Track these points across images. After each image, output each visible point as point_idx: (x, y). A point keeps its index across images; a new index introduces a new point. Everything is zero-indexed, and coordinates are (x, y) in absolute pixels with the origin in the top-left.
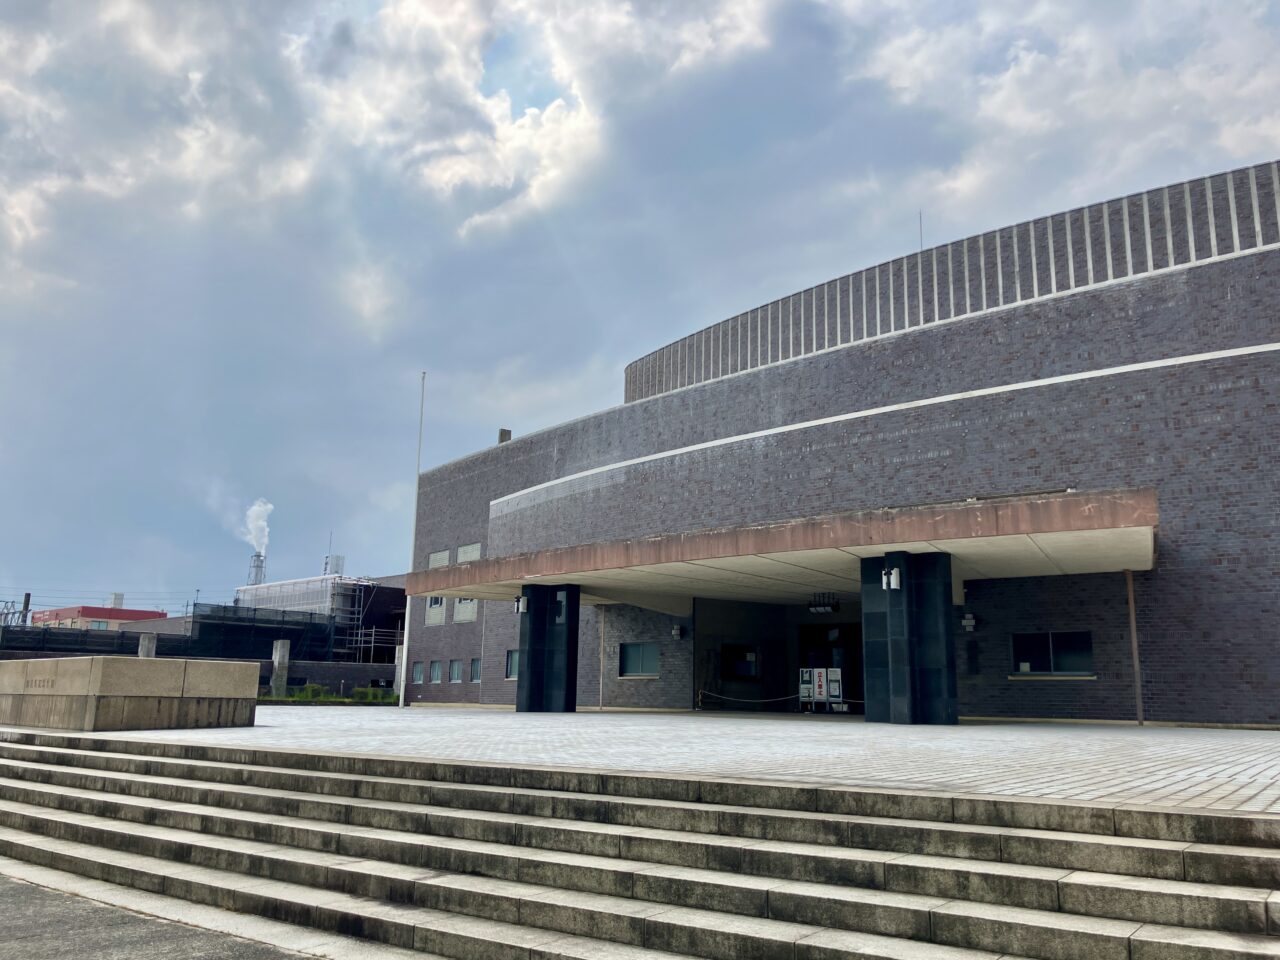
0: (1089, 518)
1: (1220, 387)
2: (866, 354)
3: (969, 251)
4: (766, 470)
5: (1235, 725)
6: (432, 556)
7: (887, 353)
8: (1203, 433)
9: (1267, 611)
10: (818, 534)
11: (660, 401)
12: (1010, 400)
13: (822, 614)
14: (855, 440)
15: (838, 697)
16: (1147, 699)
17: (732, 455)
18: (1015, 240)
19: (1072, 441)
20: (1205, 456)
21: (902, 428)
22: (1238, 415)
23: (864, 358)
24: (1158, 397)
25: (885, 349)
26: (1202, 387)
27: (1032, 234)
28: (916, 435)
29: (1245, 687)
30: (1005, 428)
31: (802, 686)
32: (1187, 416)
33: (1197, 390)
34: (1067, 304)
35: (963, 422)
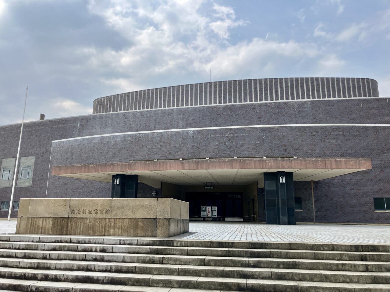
0: (352, 165)
1: (335, 133)
2: (214, 109)
3: (234, 84)
4: (193, 141)
5: (339, 223)
6: (4, 160)
7: (221, 110)
8: (331, 145)
9: (346, 193)
10: (264, 164)
11: (131, 113)
12: (278, 129)
13: (209, 189)
14: (227, 135)
15: (216, 215)
16: (317, 217)
17: (179, 135)
18: (248, 84)
19: (296, 143)
20: (331, 151)
21: (243, 133)
22: (339, 141)
23: (213, 110)
24: (319, 134)
25: (220, 109)
26: (330, 133)
27: (253, 83)
28: (248, 136)
29: (341, 213)
30: (276, 137)
31: (202, 212)
32: (327, 140)
33: (329, 133)
34: (278, 104)
35: (263, 134)
